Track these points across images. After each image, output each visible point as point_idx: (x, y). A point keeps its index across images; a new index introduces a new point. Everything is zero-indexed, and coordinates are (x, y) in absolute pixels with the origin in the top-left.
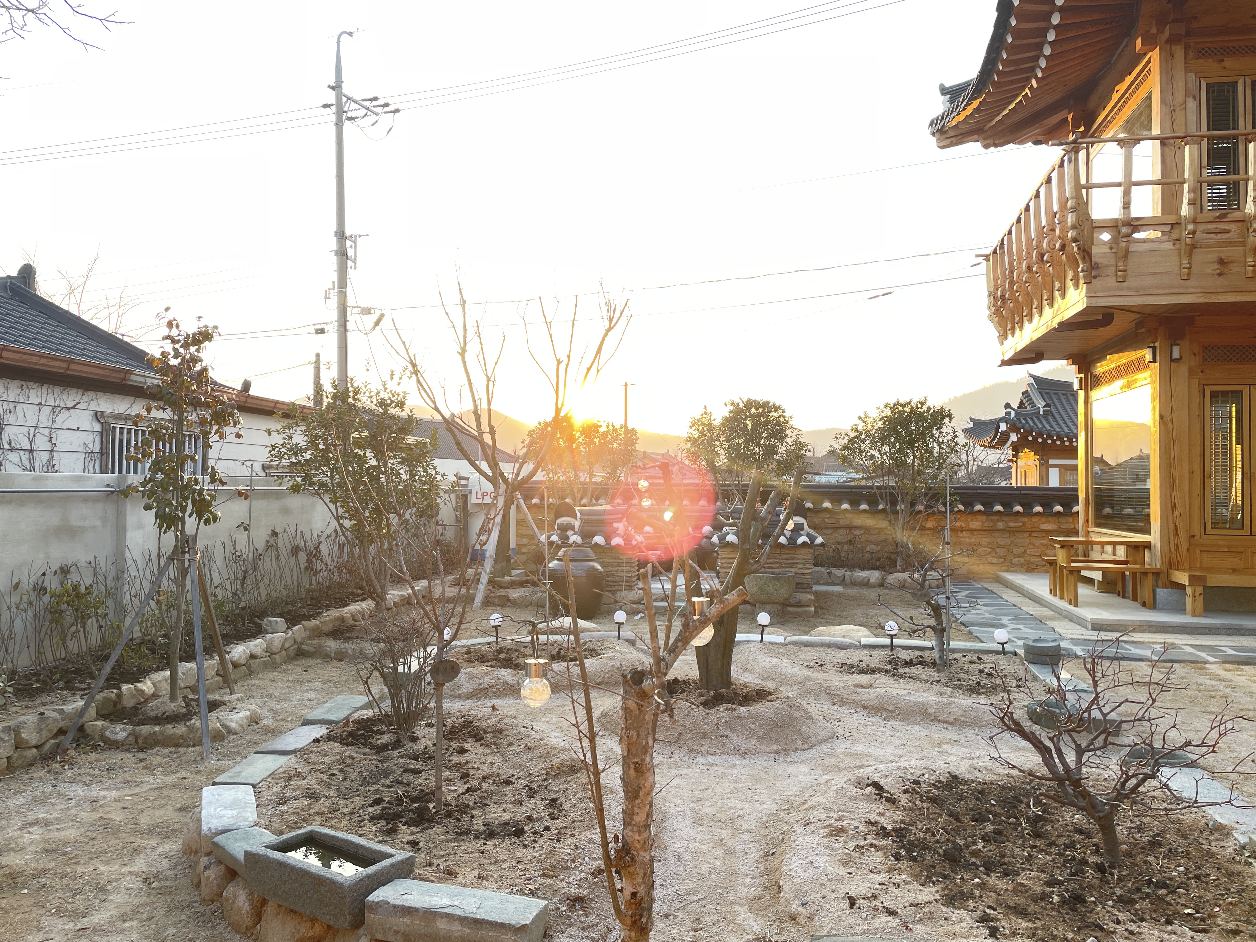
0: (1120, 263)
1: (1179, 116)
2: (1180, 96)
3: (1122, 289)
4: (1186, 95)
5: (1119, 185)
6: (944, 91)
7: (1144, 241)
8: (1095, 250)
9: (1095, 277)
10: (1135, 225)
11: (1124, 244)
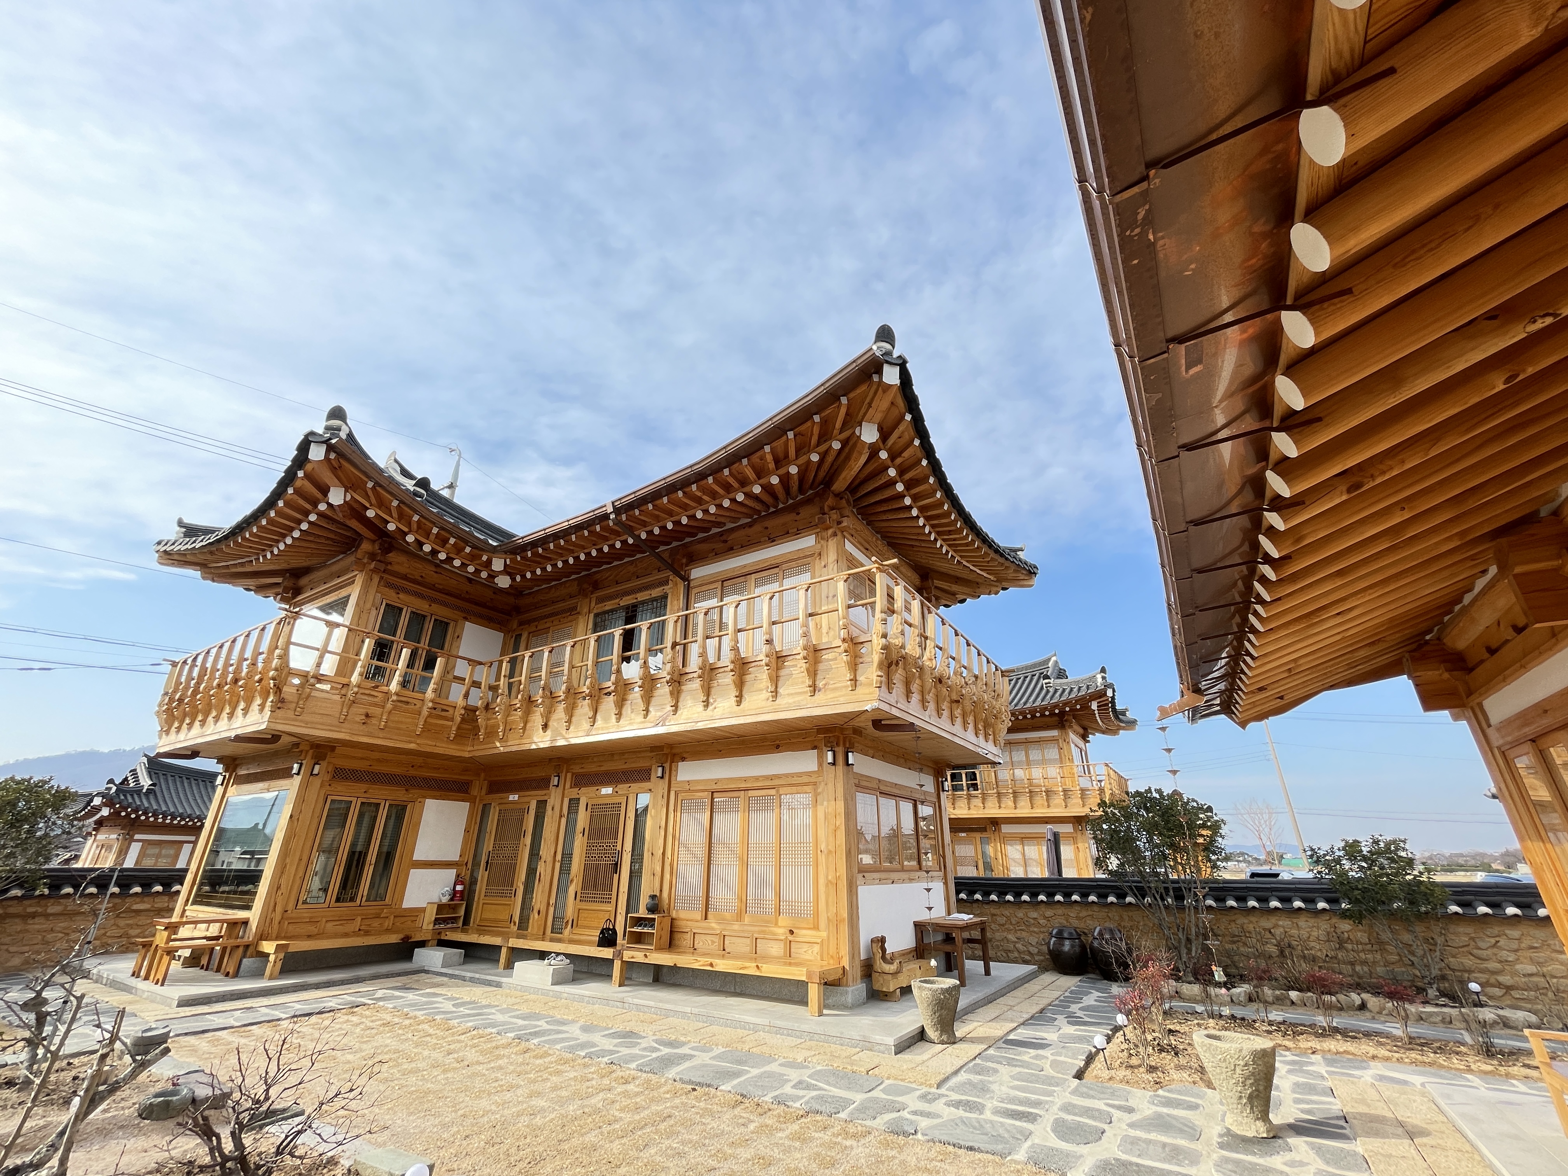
0: (301, 702)
1: (364, 616)
2: (368, 605)
3: (296, 720)
4: (373, 605)
5: (318, 649)
6: (181, 524)
7: (322, 691)
8: (285, 689)
9: (279, 708)
10: (319, 678)
11: (308, 690)
